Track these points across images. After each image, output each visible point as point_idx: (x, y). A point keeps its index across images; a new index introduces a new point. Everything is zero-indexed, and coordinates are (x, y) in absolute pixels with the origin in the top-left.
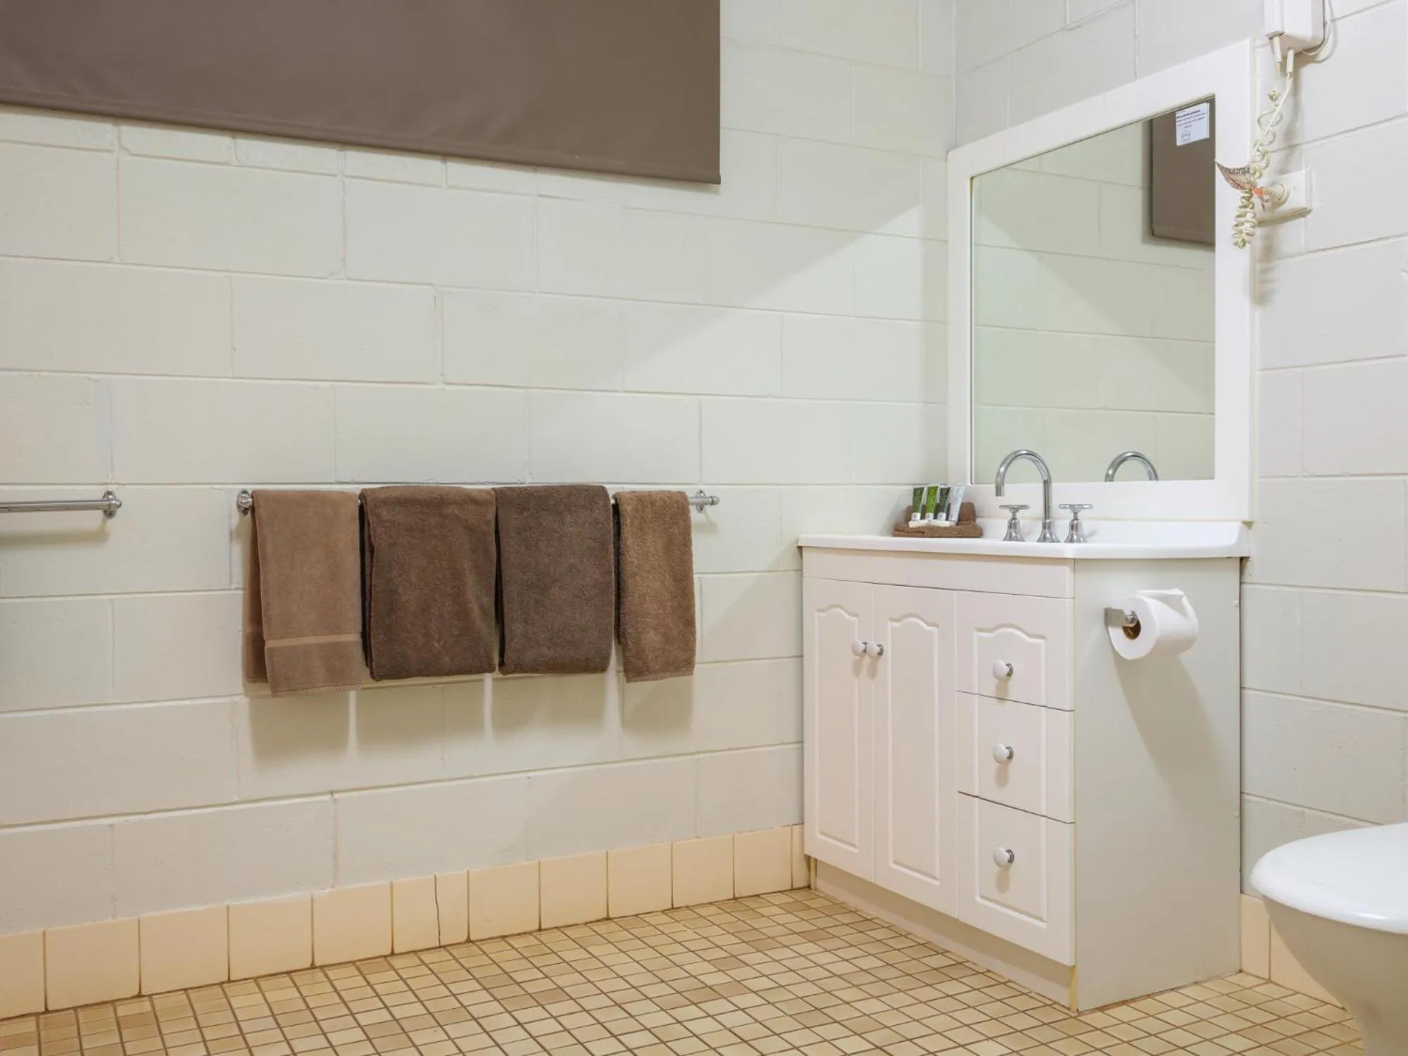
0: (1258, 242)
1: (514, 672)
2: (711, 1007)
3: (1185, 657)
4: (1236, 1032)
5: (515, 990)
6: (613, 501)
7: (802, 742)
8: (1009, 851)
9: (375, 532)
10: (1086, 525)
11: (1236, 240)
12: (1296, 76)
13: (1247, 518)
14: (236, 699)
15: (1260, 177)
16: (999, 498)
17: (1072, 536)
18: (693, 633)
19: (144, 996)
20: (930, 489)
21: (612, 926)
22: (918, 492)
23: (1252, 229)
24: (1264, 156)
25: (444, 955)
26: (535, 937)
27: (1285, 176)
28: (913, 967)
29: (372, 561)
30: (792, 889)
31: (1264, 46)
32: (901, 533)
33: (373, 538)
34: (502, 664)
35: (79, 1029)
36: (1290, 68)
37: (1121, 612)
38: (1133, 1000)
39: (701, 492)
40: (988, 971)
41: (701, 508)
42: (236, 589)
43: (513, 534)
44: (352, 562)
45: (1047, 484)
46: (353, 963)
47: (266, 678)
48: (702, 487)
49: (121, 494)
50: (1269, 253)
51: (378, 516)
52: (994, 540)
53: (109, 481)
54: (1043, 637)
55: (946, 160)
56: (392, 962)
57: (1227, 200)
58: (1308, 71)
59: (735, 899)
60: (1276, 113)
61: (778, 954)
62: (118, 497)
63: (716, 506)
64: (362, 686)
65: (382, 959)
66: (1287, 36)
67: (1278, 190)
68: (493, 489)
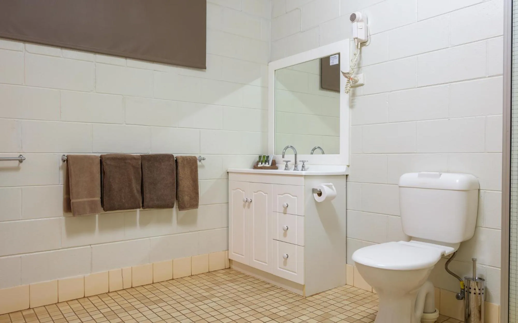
0: (351, 92)
1: (146, 208)
2: (206, 302)
3: (333, 201)
4: (346, 300)
5: (148, 300)
6: (175, 159)
7: (228, 227)
8: (287, 255)
9: (105, 168)
10: (306, 166)
11: (346, 91)
12: (360, 49)
13: (348, 165)
14: (61, 217)
15: (352, 75)
16: (283, 159)
17: (303, 169)
18: (198, 197)
19: (31, 309)
20: (263, 156)
21: (174, 281)
22: (260, 157)
23: (349, 89)
24: (353, 69)
25: (124, 291)
26: (152, 285)
27: (358, 75)
28: (261, 288)
29: (104, 176)
30: (225, 269)
31: (352, 41)
32: (256, 168)
33: (104, 169)
34: (143, 206)
35: (11, 319)
36: (359, 47)
37: (317, 189)
38: (319, 293)
39: (200, 156)
40: (281, 288)
41: (200, 161)
42: (61, 184)
43: (146, 168)
44: (98, 176)
45: (296, 155)
46: (97, 295)
47: (71, 211)
48: (200, 155)
49: (25, 155)
50: (354, 95)
51: (105, 162)
52: (281, 170)
53: (21, 152)
54: (296, 196)
55: (268, 65)
56: (109, 295)
57: (343, 81)
58: (364, 48)
59: (209, 272)
60: (356, 58)
61: (223, 286)
62: (24, 156)
63: (205, 160)
64: (101, 213)
65: (106, 294)
66: (359, 39)
67: (356, 78)
68: (140, 155)
